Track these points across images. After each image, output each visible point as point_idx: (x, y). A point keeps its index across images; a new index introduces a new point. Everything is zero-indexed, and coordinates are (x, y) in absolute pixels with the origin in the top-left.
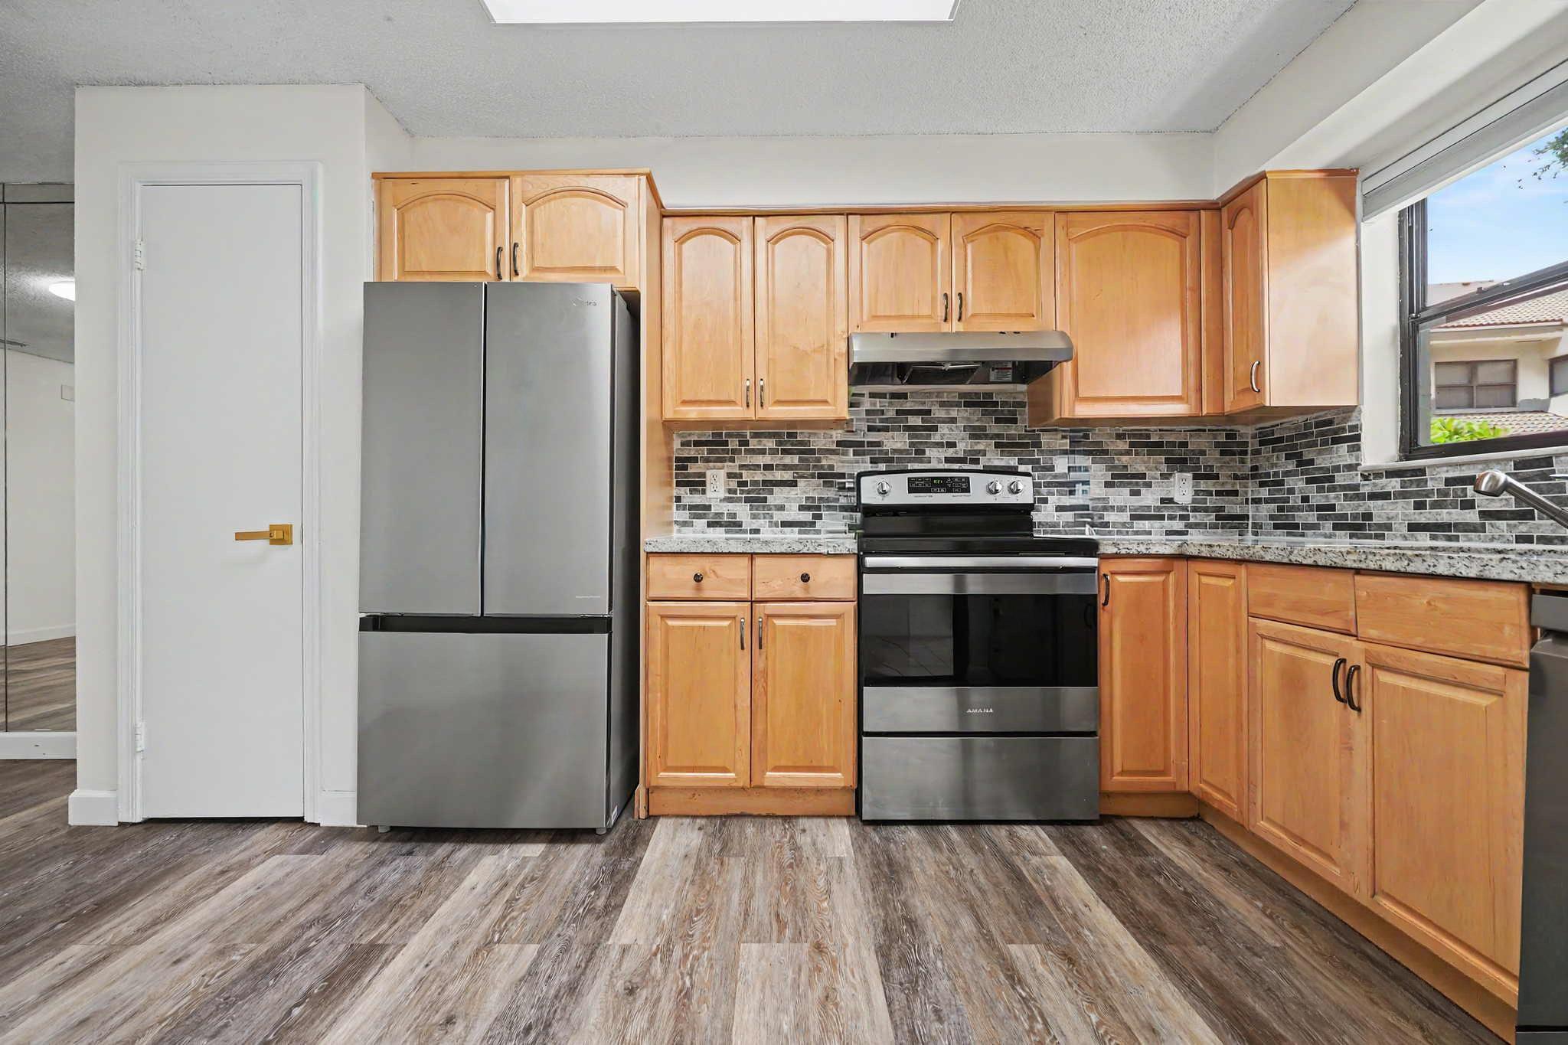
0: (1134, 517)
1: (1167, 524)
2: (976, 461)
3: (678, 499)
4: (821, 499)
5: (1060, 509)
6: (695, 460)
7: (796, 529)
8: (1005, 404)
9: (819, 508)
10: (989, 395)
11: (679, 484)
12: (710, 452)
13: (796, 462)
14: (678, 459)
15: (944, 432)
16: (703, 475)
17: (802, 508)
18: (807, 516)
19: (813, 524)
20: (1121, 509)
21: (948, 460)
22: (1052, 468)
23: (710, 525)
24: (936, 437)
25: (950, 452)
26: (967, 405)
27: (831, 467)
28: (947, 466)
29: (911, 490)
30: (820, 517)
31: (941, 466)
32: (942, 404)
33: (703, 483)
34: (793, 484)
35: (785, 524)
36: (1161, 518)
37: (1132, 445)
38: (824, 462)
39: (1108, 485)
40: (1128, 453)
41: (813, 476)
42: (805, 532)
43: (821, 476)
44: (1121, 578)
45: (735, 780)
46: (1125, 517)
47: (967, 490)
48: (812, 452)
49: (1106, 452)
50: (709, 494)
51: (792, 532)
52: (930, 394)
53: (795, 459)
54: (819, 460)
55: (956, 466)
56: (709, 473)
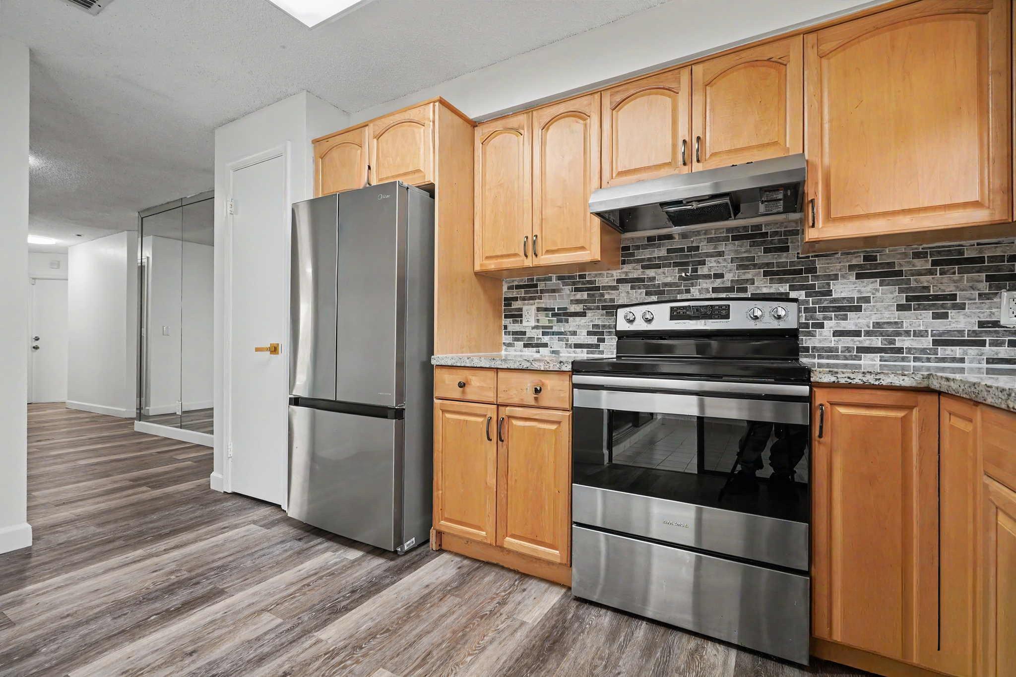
0: (936, 343)
1: (989, 351)
2: (745, 290)
3: (506, 327)
4: (604, 326)
5: (837, 333)
6: (516, 299)
7: (585, 350)
8: (776, 233)
9: (602, 333)
10: (758, 227)
11: (506, 317)
12: (526, 293)
13: (585, 297)
14: (506, 299)
15: (712, 265)
16: (521, 310)
17: (589, 333)
18: (593, 340)
19: (597, 346)
20: (919, 334)
21: (715, 290)
22: (829, 293)
23: (526, 346)
24: (703, 270)
25: (718, 283)
26: (735, 238)
27: (612, 300)
28: (714, 296)
29: (672, 318)
30: (603, 340)
31: (708, 296)
32: (710, 240)
33: (521, 316)
34: (583, 314)
35: (577, 346)
36: (982, 343)
37: (934, 263)
38: (607, 296)
39: (900, 308)
40: (930, 272)
41: (598, 308)
42: (592, 353)
43: (604, 308)
44: (843, 410)
45: (486, 538)
46: (927, 342)
47: (727, 317)
48: (598, 289)
49: (900, 273)
50: (525, 323)
51: (582, 352)
52: (698, 233)
53: (584, 295)
54: (602, 295)
55: (723, 295)
56: (525, 308)
